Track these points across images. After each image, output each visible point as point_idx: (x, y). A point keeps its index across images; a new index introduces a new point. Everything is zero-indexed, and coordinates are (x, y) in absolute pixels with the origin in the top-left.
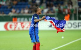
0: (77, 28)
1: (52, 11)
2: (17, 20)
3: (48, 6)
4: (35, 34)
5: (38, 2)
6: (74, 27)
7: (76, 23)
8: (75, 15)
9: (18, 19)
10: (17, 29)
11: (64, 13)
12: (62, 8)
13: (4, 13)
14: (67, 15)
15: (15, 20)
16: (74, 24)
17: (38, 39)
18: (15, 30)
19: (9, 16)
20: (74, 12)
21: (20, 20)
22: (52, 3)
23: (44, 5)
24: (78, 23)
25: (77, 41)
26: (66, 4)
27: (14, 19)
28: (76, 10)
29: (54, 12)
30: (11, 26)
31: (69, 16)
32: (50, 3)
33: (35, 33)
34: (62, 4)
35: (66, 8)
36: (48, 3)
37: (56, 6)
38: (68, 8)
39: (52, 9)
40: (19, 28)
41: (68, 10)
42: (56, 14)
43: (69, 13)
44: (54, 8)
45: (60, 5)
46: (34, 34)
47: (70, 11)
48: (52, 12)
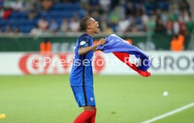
1: (140, 27)
2: (51, 49)
3: (129, 13)
4: (84, 86)
9: (55, 46)
10: (50, 70)
11: (169, 32)
12: (165, 18)
13: (19, 31)
14: (177, 37)
15: (46, 49)
17: (92, 99)
18: (45, 74)
19: (31, 39)
21: (59, 49)
22: (138, 6)
23: (120, 11)
26: (174, 8)
27: (42, 45)
29: (144, 30)
31: (181, 39)
32: (134, 7)
33: (84, 83)
34: (166, 9)
35: (176, 19)
36: (130, 5)
37: (149, 15)
38: (181, 19)
39: (139, 22)
40: (55, 69)
41: (181, 25)
42: (149, 33)
43: (182, 32)
44: (145, 19)
45: (159, 11)
46: (81, 85)
47: (184, 28)
48: (140, 30)
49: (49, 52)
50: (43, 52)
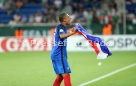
0: (124, 49)
1: (82, 19)
3: (74, 10)
5: (58, 3)
6: (119, 47)
7: (122, 39)
8: (121, 25)
9: (25, 33)
10: (22, 49)
11: (102, 22)
12: (98, 13)
14: (107, 26)
15: (19, 35)
16: (118, 41)
17: (68, 68)
18: (19, 51)
19: (9, 28)
20: (119, 21)
21: (28, 35)
22: (81, 5)
23: (69, 9)
24: (126, 40)
25: (124, 71)
26: (105, 7)
27: (17, 32)
28: (122, 18)
29: (85, 21)
30: (12, 44)
32: (78, 6)
33: (62, 58)
34: (99, 7)
35: (106, 14)
36: (75, 5)
37: (88, 11)
38: (109, 13)
39: (82, 16)
40: (26, 48)
41: (109, 18)
42: (88, 23)
43: (110, 22)
44: (85, 14)
45: (94, 9)
46: (61, 59)
47: (112, 20)
48: (82, 21)
49: (21, 37)
50: (17, 37)
